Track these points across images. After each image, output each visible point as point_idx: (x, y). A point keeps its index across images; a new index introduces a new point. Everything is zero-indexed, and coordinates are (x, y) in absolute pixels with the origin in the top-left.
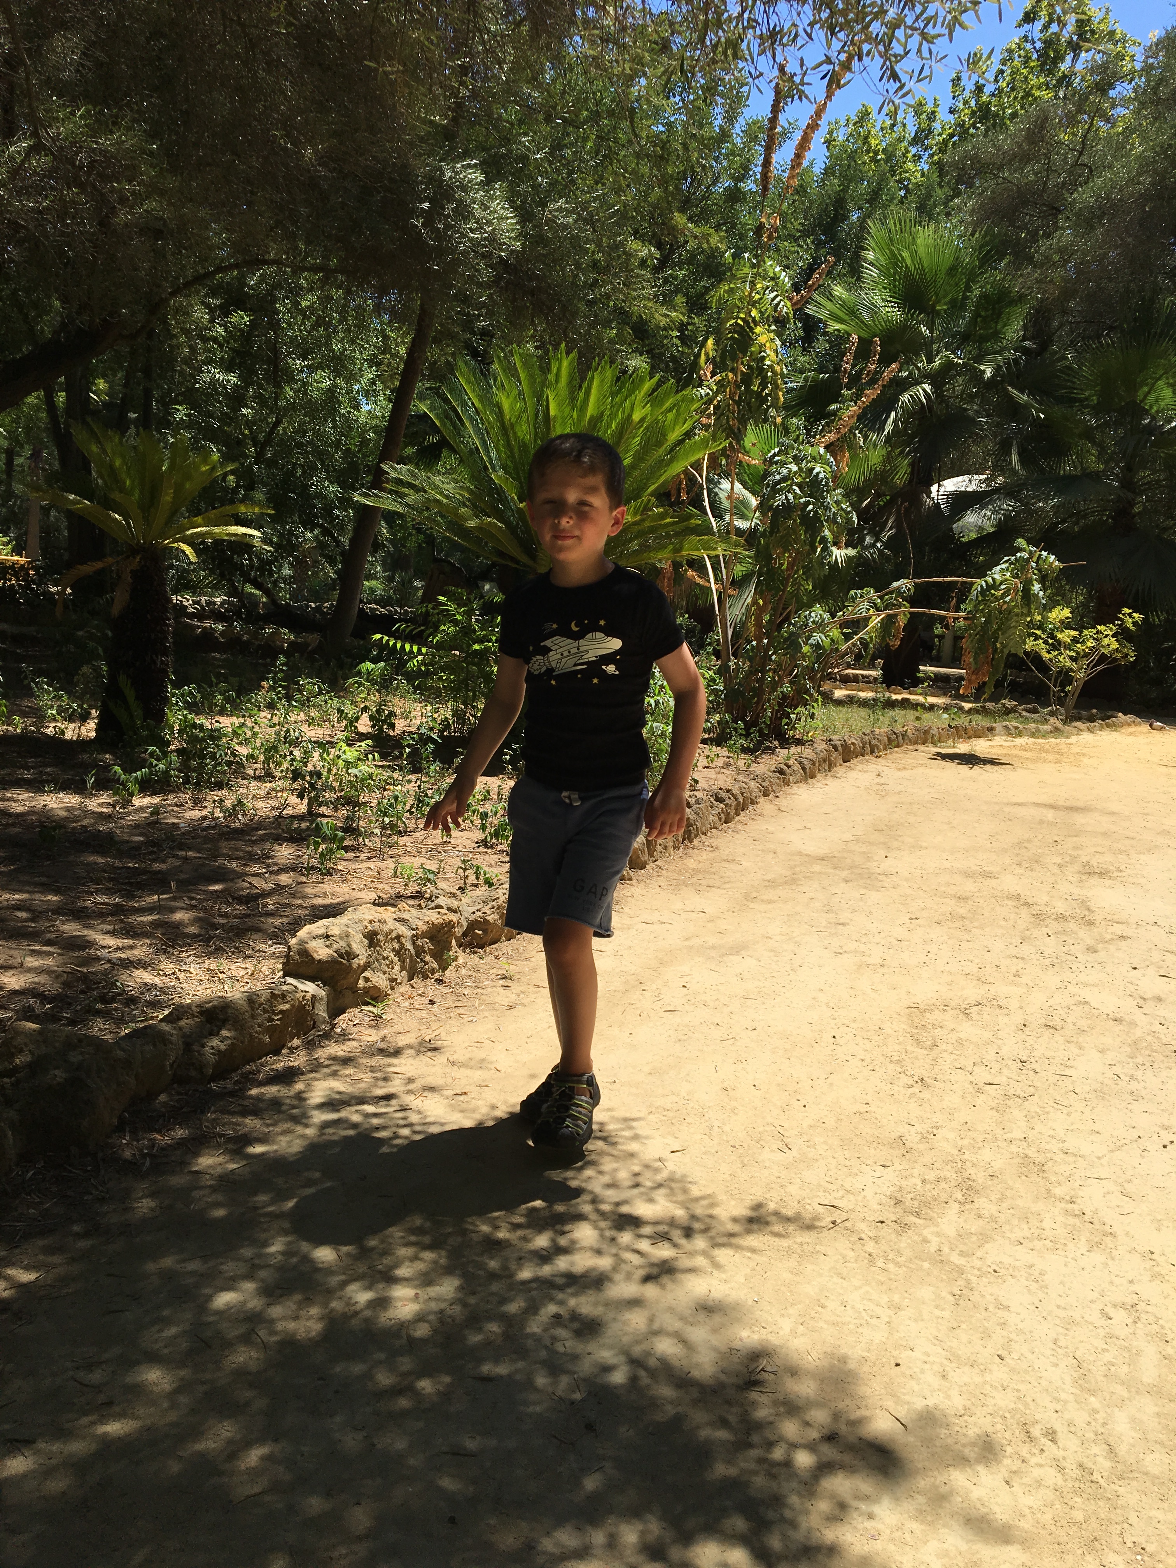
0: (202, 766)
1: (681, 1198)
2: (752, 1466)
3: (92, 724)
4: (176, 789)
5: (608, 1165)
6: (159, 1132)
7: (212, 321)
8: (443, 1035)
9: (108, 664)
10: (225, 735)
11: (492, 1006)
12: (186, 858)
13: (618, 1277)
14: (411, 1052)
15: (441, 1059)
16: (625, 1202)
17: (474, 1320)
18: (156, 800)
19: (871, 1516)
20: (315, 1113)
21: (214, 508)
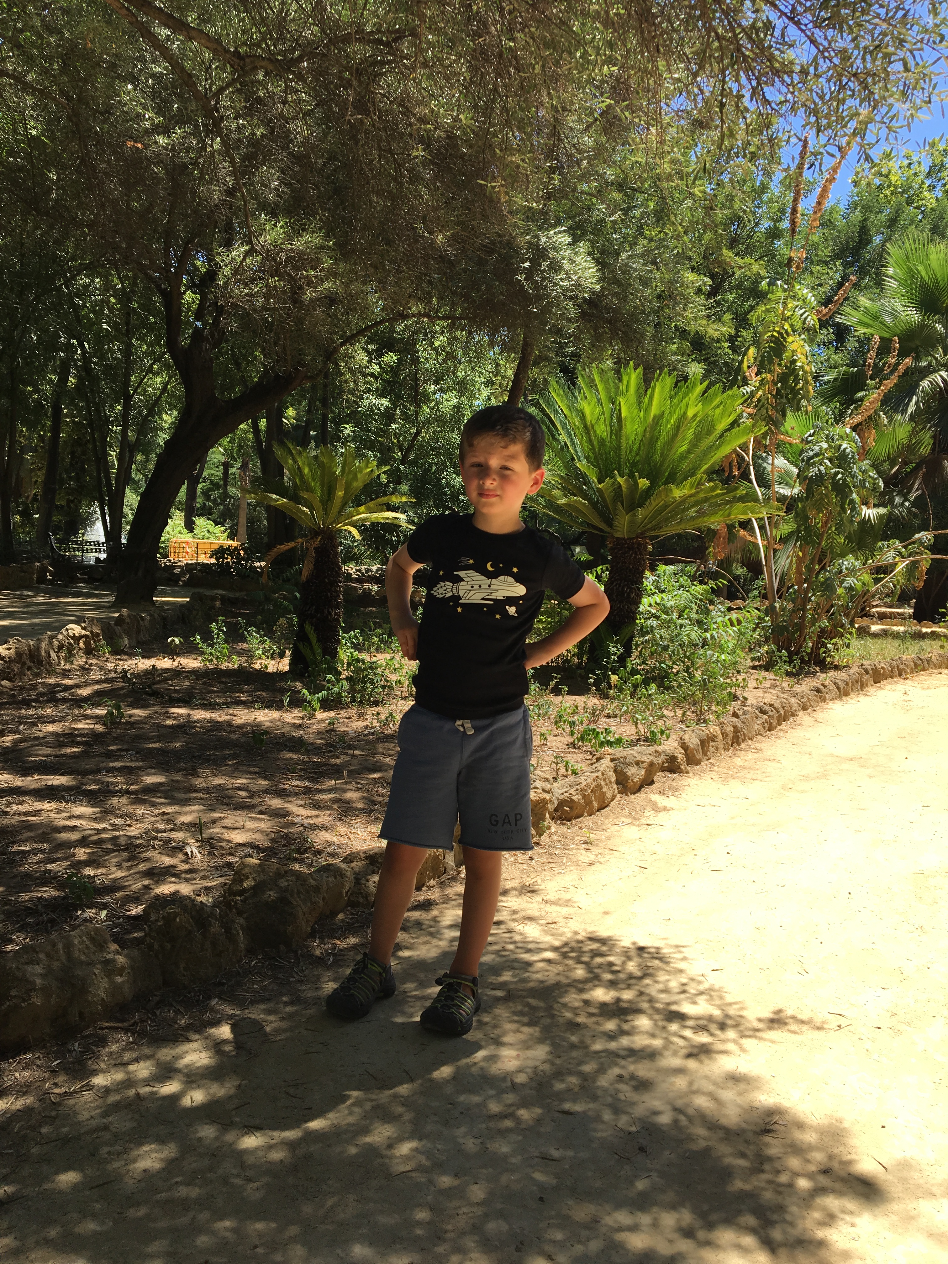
0: (364, 689)
1: (718, 1002)
2: (763, 1184)
3: (286, 661)
4: (346, 707)
5: (662, 977)
6: (339, 939)
7: (370, 361)
8: (539, 881)
9: (297, 616)
10: (381, 666)
11: (577, 863)
12: (353, 755)
13: (666, 1053)
14: (515, 892)
15: (538, 899)
16: (675, 1003)
17: (559, 1074)
18: (332, 714)
19: (853, 1225)
20: (446, 931)
21: (372, 500)
